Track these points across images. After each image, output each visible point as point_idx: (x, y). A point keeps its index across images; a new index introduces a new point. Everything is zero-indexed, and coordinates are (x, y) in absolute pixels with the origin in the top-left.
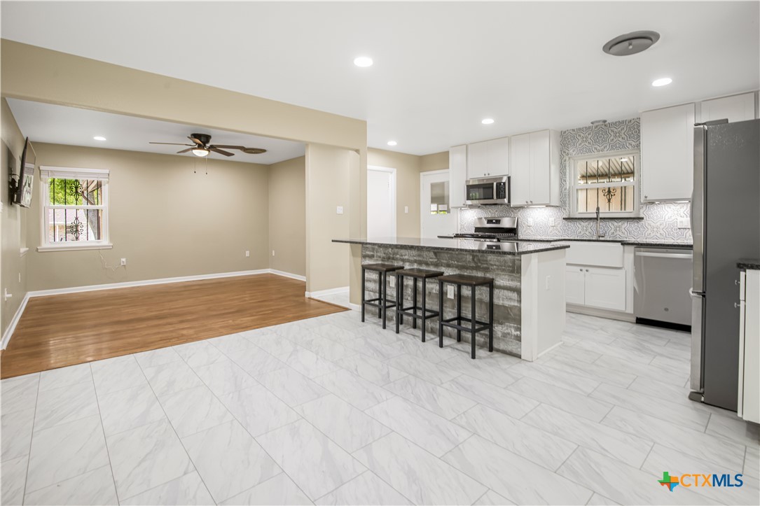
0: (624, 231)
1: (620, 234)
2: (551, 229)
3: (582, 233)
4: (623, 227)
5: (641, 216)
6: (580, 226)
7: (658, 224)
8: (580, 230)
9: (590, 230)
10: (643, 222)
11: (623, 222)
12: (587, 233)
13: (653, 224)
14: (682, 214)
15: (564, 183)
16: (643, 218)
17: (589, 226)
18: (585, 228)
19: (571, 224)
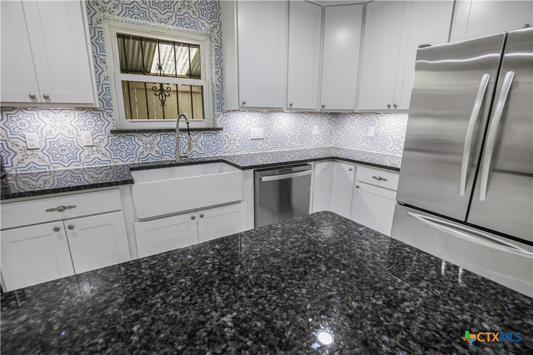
0: (200, 146)
1: (197, 150)
2: (86, 152)
3: (146, 153)
4: (200, 140)
5: (219, 126)
6: (140, 143)
7: (235, 135)
8: (141, 149)
9: (157, 149)
10: (221, 133)
11: (199, 134)
12: (153, 153)
13: (230, 136)
14: (254, 124)
15: (102, 65)
16: (221, 129)
17: (156, 142)
18: (149, 146)
19: (123, 140)
